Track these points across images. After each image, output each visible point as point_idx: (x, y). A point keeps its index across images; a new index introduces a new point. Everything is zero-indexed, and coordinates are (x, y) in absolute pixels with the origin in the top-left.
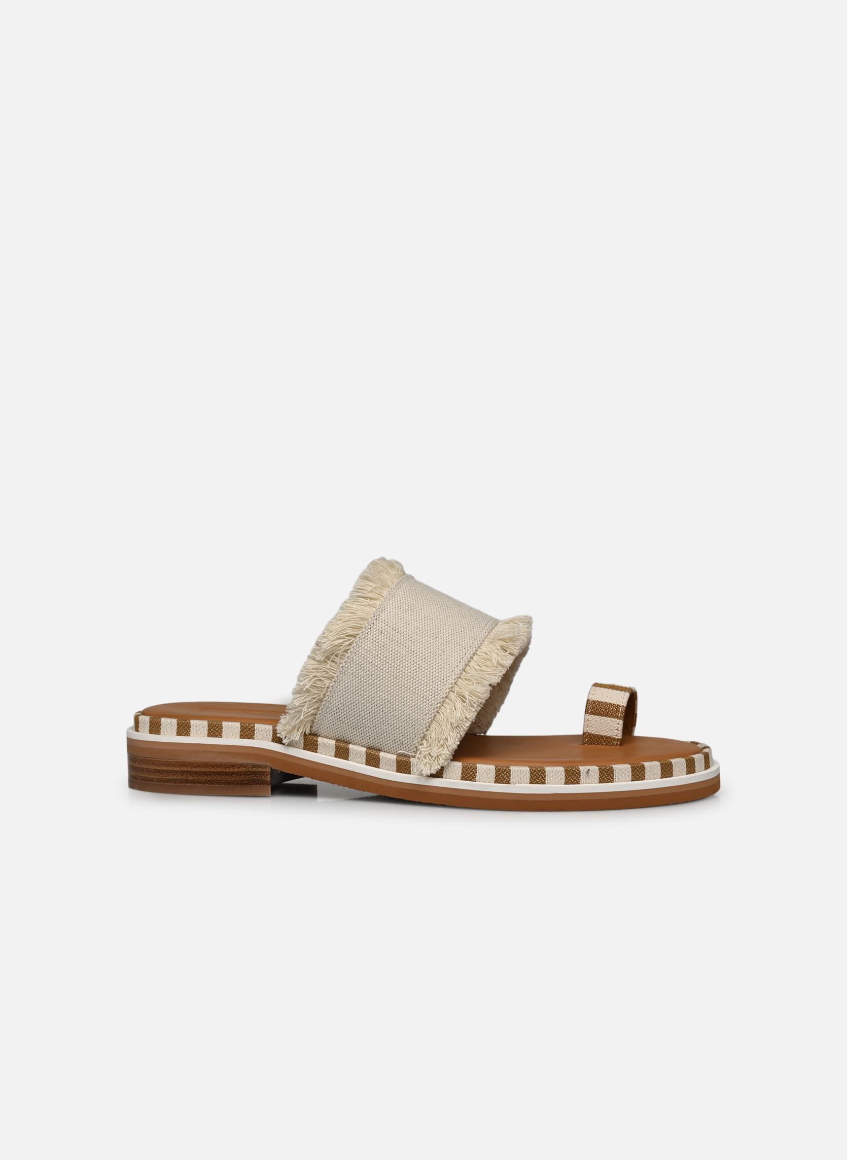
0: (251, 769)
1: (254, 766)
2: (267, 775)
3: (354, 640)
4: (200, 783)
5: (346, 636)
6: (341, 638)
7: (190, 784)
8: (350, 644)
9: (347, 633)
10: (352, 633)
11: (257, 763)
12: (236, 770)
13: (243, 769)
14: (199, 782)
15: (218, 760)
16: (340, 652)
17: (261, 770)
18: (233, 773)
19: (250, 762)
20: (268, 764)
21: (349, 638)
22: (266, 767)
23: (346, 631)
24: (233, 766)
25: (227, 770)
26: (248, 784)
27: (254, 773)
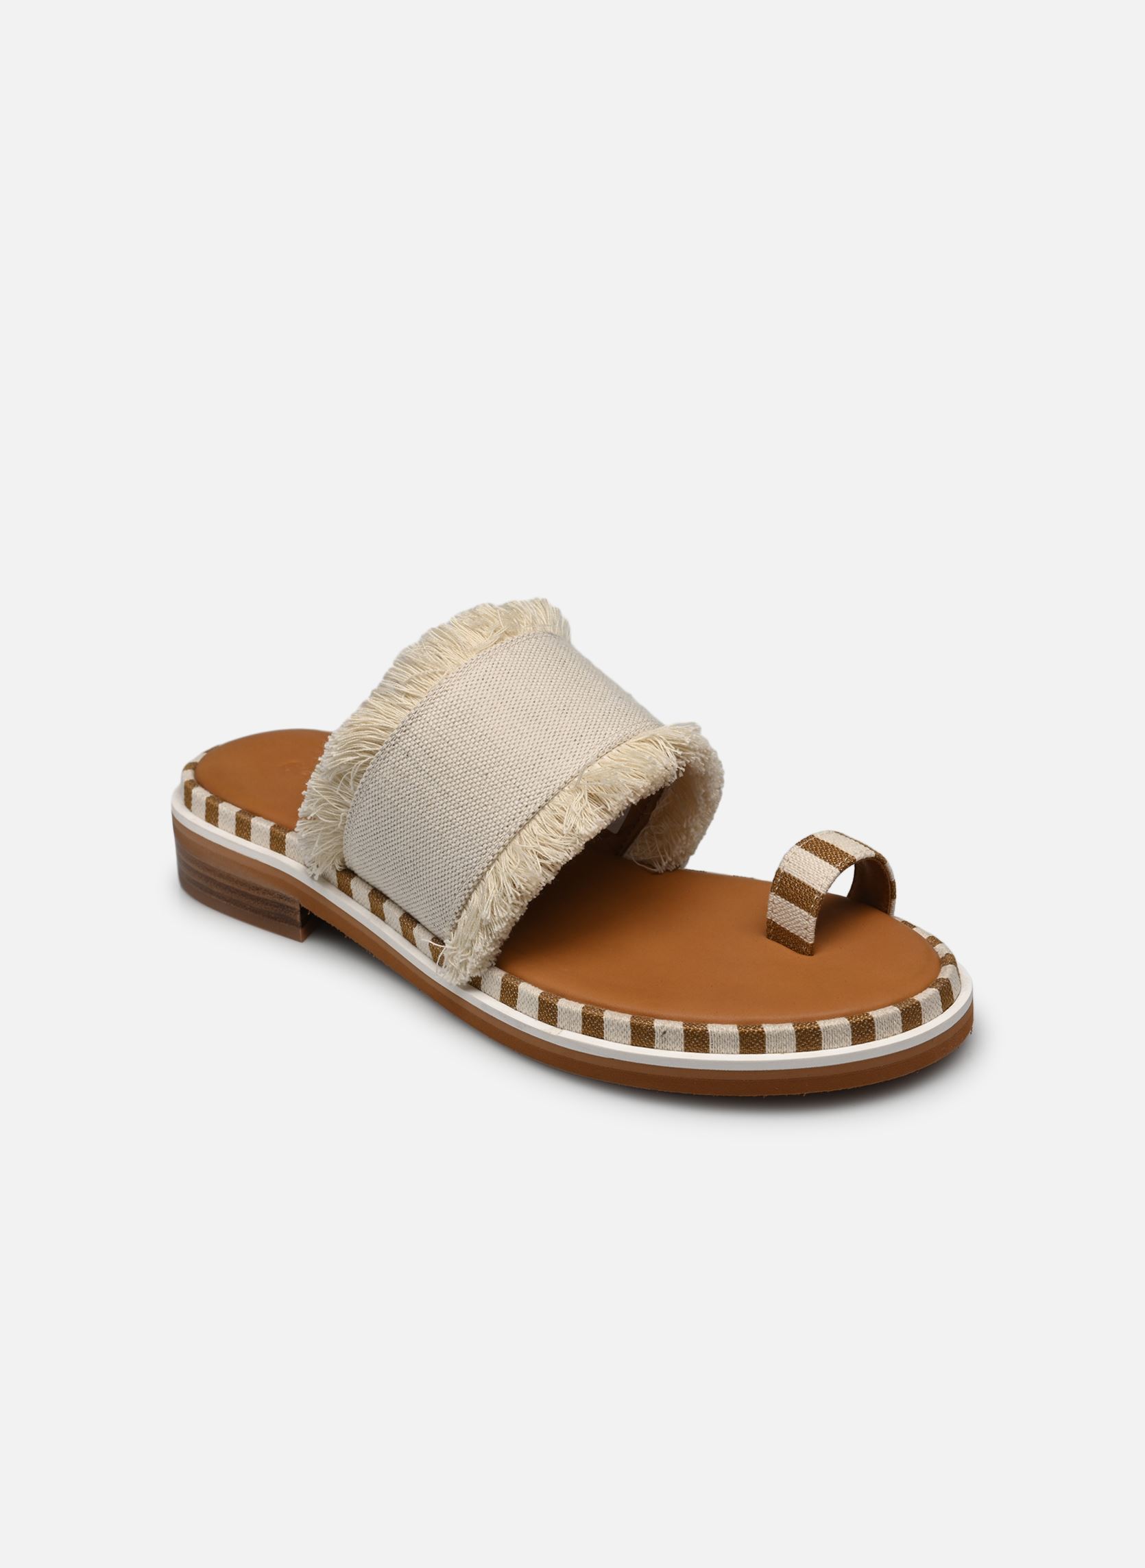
0: (277, 900)
1: (281, 897)
2: (297, 913)
3: (371, 759)
4: (225, 900)
5: (360, 752)
6: (352, 754)
7: (214, 898)
8: (367, 764)
9: (360, 748)
10: (370, 749)
11: (284, 893)
12: (261, 896)
13: (267, 896)
14: (224, 898)
15: (241, 875)
16: (353, 774)
17: (289, 904)
18: (258, 899)
19: (276, 889)
20: (296, 899)
21: (362, 755)
22: (294, 901)
23: (358, 745)
24: (258, 889)
25: (251, 892)
26: (275, 919)
27: (281, 905)
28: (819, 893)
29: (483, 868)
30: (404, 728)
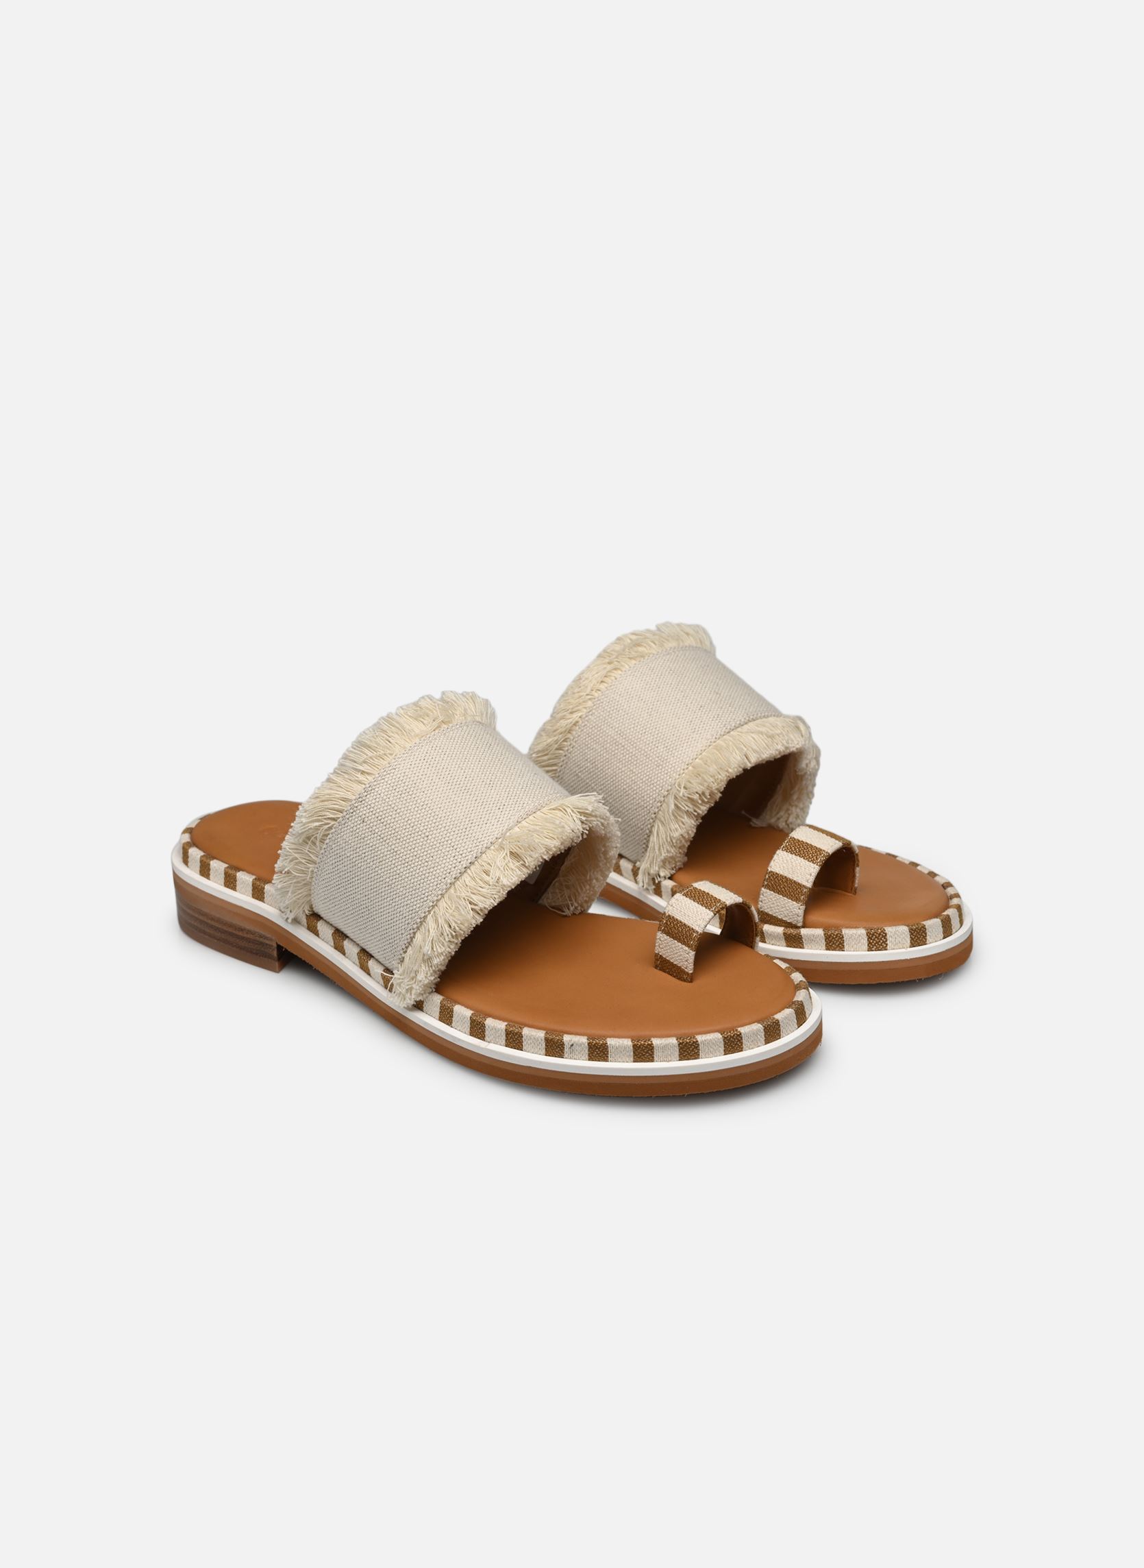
0: (258, 939)
1: (261, 936)
2: (274, 950)
3: (333, 825)
5: (325, 819)
6: (318, 821)
7: (207, 937)
8: (330, 828)
9: (325, 815)
10: (333, 816)
11: (263, 933)
12: (245, 935)
13: (250, 936)
14: (214, 937)
15: (228, 918)
16: (319, 836)
17: (267, 942)
18: (243, 938)
19: (257, 930)
20: (273, 938)
21: (326, 821)
22: (271, 940)
23: (323, 813)
24: (242, 930)
25: (237, 933)
26: (257, 954)
27: (261, 943)
28: (697, 932)
29: (425, 913)
30: (360, 799)
